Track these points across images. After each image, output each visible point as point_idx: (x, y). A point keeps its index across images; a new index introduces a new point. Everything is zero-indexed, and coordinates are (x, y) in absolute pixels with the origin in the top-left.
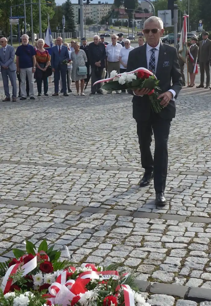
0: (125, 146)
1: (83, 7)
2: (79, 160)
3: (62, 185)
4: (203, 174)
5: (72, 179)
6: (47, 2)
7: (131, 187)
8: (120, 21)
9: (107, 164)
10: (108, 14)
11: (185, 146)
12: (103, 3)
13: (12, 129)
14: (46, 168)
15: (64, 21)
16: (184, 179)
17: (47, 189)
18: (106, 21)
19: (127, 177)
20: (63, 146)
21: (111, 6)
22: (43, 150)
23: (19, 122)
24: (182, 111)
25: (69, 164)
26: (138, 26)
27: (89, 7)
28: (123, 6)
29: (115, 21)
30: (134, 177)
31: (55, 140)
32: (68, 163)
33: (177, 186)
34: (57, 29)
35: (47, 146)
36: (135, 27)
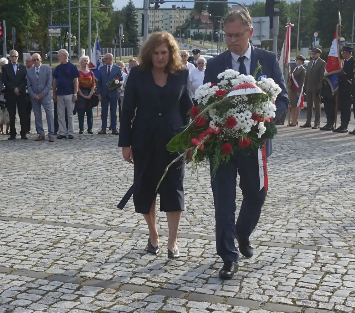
0: (189, 205)
1: (149, 13)
2: (123, 221)
3: (97, 253)
4: (293, 246)
5: (111, 246)
6: (100, 6)
7: (190, 260)
8: (202, 32)
9: (161, 227)
10: (186, 22)
11: (273, 207)
12: (179, 8)
13: (39, 177)
14: (79, 230)
15: (122, 33)
16: (265, 252)
17: (75, 258)
18: (182, 32)
19: (187, 246)
20: (105, 201)
21: (191, 11)
22: (77, 206)
23: (49, 168)
24: (274, 159)
25: (109, 226)
27: (159, 13)
28: (206, 11)
29: (194, 32)
30: (195, 246)
31: (95, 194)
32: (109, 225)
33: (254, 262)
34: (113, 42)
35: (82, 200)
36: (222, 41)
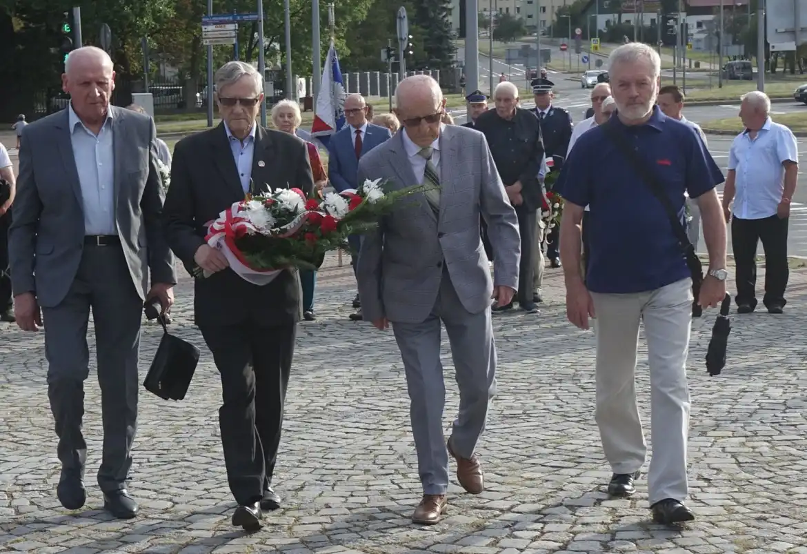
8: (628, 21)
13: (165, 458)
15: (404, 28)
18: (576, 23)
20: (358, 529)
23: (195, 428)
26: (700, 40)
29: (608, 22)
31: (328, 506)
34: (384, 56)
35: (290, 529)
36: (687, 44)
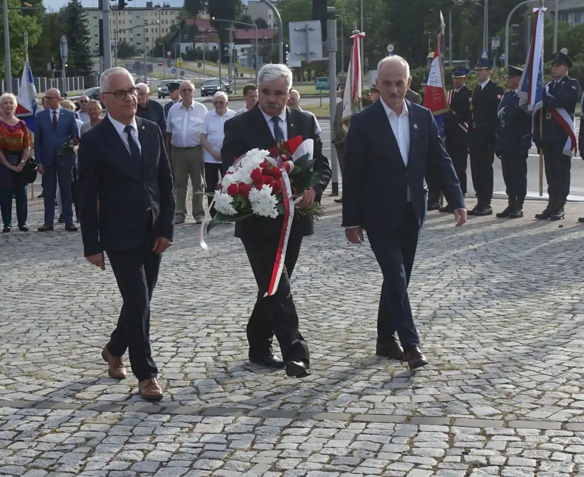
0: (216, 354)
1: (111, 17)
2: (103, 390)
3: (61, 454)
4: (408, 420)
5: (88, 439)
6: (23, 5)
7: (233, 457)
8: (199, 48)
9: (172, 398)
10: (171, 31)
11: (362, 351)
12: (158, 6)
14: (23, 411)
15: (65, 50)
16: (362, 433)
17: (24, 466)
18: (167, 49)
19: (223, 430)
20: (66, 354)
21: (178, 12)
22: (16, 366)
24: (351, 263)
25: (79, 402)
26: (243, 60)
27: (125, 16)
28: (205, 12)
29: (187, 48)
30: (238, 431)
31: (45, 342)
32: (78, 399)
33: (345, 452)
34: (49, 67)
35: (24, 355)
36: (236, 62)
